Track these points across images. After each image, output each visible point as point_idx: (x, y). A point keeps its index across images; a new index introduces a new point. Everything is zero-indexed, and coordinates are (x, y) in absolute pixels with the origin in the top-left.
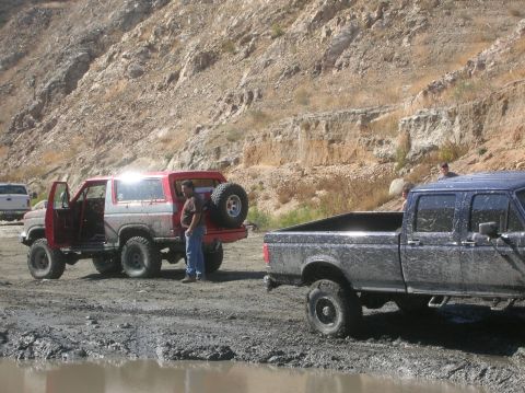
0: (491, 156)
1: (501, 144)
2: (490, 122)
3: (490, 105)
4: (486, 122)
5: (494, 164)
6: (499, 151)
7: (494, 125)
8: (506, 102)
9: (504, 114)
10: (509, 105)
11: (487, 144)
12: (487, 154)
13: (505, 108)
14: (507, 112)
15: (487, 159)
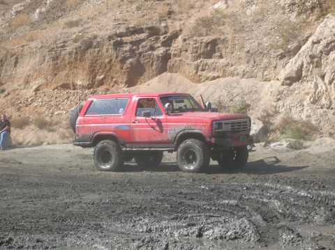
0: (9, 94)
1: (15, 86)
2: (6, 71)
3: (6, 60)
4: (3, 71)
5: (12, 99)
6: (15, 90)
7: (9, 73)
8: (17, 58)
9: (15, 66)
10: (19, 60)
11: (4, 86)
12: (6, 93)
13: (16, 62)
14: (18, 65)
15: (6, 96)
